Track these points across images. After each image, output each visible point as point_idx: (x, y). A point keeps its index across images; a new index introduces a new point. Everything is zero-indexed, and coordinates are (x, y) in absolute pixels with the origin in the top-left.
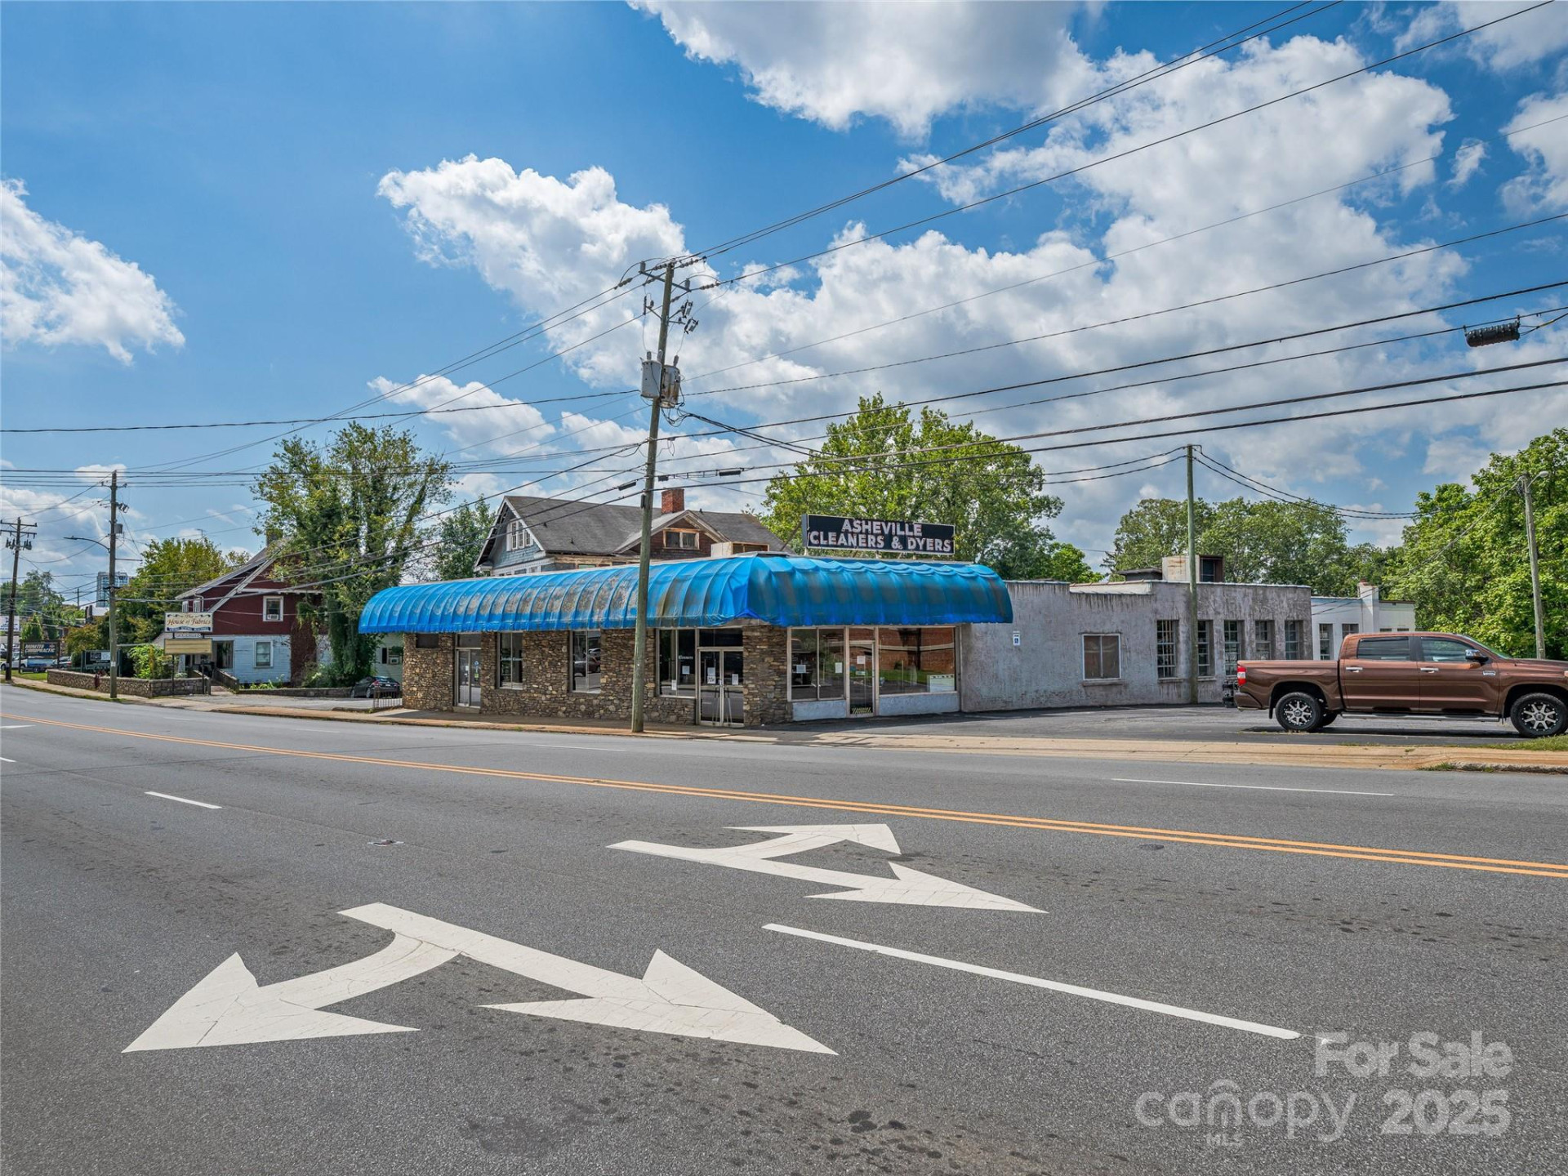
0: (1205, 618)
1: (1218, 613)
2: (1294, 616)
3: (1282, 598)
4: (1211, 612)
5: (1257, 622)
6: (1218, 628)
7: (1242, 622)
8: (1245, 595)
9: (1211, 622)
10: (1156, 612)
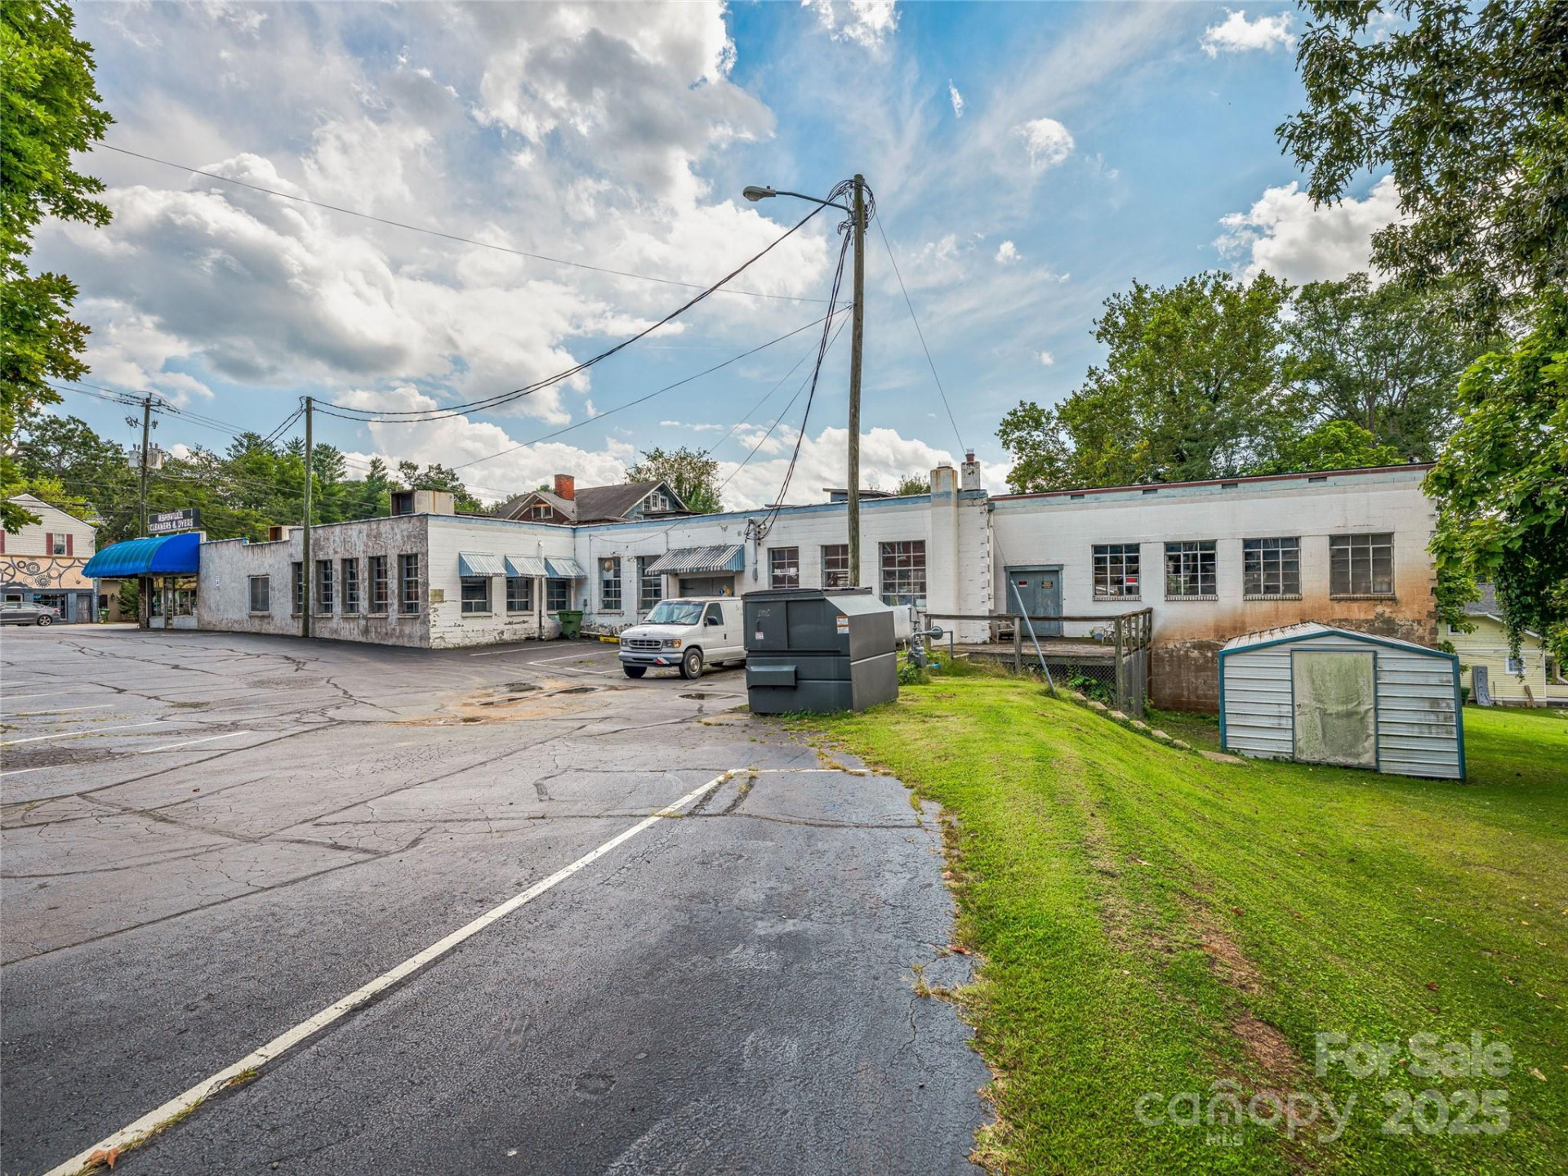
0: (326, 558)
1: (336, 552)
2: (408, 549)
3: (396, 530)
4: (331, 552)
5: (371, 558)
6: (337, 566)
7: (357, 559)
8: (360, 532)
9: (331, 561)
10: (291, 556)
